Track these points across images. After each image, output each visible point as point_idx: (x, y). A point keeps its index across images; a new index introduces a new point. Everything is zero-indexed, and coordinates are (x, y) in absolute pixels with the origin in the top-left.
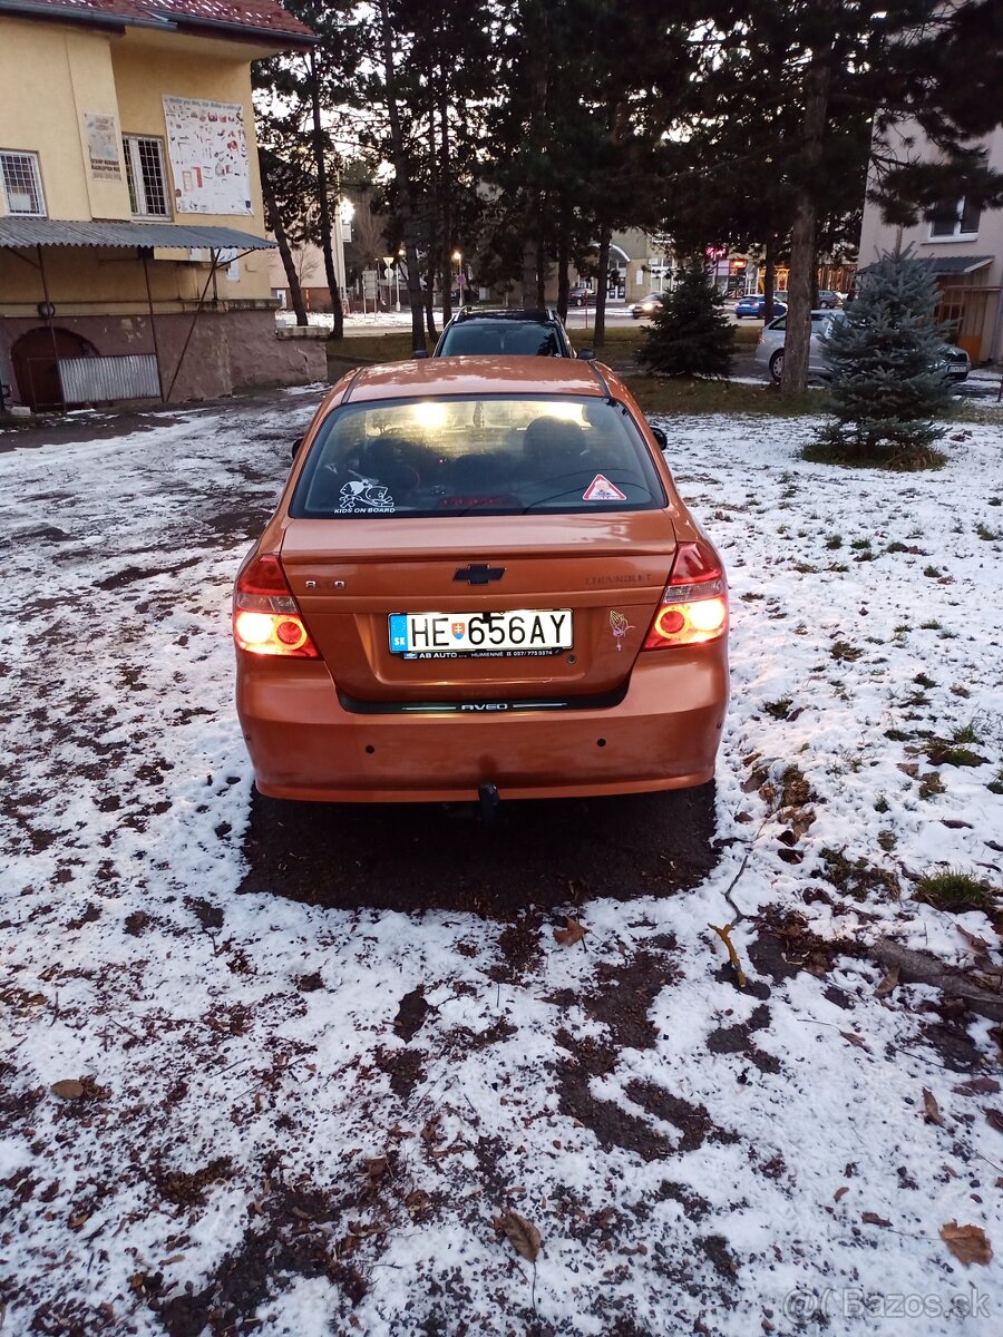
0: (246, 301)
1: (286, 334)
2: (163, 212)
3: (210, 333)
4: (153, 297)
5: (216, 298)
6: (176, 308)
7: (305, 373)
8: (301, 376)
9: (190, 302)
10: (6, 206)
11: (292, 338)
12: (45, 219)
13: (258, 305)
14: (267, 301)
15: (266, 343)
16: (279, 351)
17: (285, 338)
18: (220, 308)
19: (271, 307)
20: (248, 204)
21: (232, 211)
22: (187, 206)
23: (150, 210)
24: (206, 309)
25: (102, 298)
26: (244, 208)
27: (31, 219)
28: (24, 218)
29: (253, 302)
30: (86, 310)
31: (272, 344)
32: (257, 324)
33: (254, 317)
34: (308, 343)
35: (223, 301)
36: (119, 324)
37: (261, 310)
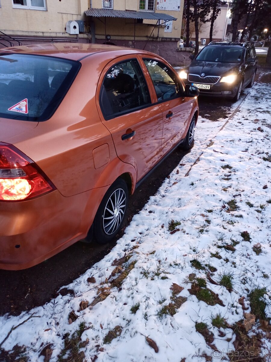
0: (169, 38)
1: (180, 50)
2: (153, 9)
3: (154, 47)
4: (136, 35)
5: (158, 37)
6: (145, 39)
7: (183, 63)
8: (182, 63)
9: (150, 37)
10: (103, 5)
11: (181, 51)
12: (112, 10)
13: (173, 40)
14: (175, 39)
15: (173, 52)
16: (176, 55)
17: (179, 51)
18: (158, 40)
19: (176, 40)
20: (179, 7)
21: (173, 9)
22: (160, 8)
23: (149, 9)
24: (154, 40)
25: (125, 34)
26: (177, 8)
27: (108, 9)
28: (106, 9)
29: (171, 39)
30: (120, 38)
31: (175, 53)
32: (171, 46)
33: (170, 44)
34: (186, 53)
35: (160, 38)
36: (128, 43)
37: (173, 41)
